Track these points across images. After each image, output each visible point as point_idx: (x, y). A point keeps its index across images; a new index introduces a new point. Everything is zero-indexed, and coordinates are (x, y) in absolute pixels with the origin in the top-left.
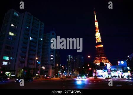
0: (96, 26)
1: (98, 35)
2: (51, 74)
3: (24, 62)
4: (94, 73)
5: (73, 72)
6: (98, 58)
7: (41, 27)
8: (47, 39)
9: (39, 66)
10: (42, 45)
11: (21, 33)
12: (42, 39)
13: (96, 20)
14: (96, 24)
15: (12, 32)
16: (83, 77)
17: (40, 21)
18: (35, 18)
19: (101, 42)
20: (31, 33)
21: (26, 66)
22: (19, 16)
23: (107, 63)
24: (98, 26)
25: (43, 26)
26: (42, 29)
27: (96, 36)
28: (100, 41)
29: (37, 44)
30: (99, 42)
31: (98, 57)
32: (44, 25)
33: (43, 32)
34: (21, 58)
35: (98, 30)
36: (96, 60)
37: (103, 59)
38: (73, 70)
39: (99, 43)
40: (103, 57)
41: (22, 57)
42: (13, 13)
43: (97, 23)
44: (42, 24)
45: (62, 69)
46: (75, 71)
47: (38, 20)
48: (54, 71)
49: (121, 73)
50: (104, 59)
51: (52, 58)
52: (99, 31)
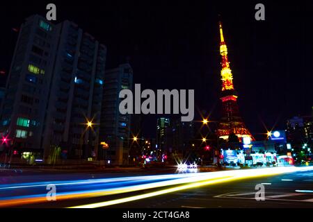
0: (222, 54)
1: (226, 74)
2: (121, 157)
3: (62, 133)
4: (216, 156)
5: (169, 154)
6: (224, 124)
7: (98, 55)
8: (112, 81)
9: (94, 140)
10: (101, 96)
11: (54, 67)
12: (101, 82)
13: (222, 40)
14: (224, 49)
15: (35, 66)
16: (191, 166)
17: (97, 42)
18: (87, 34)
19: (232, 90)
20: (78, 68)
21: (66, 140)
22: (51, 29)
23: (243, 136)
24: (226, 53)
25: (104, 52)
26: (103, 59)
27: (221, 77)
28: (231, 87)
29: (91, 91)
30: (228, 90)
31: (226, 121)
32: (106, 49)
33: (104, 65)
34: (54, 122)
35: (227, 64)
36: (222, 129)
37: (235, 127)
38: (171, 149)
39: (229, 93)
40: (237, 123)
41: (58, 121)
42: (39, 24)
43: (225, 46)
44: (103, 49)
45: (146, 148)
46: (173, 152)
47: (93, 38)
48: (127, 151)
49: (272, 158)
50: (239, 126)
51: (123, 124)
52: (228, 66)
